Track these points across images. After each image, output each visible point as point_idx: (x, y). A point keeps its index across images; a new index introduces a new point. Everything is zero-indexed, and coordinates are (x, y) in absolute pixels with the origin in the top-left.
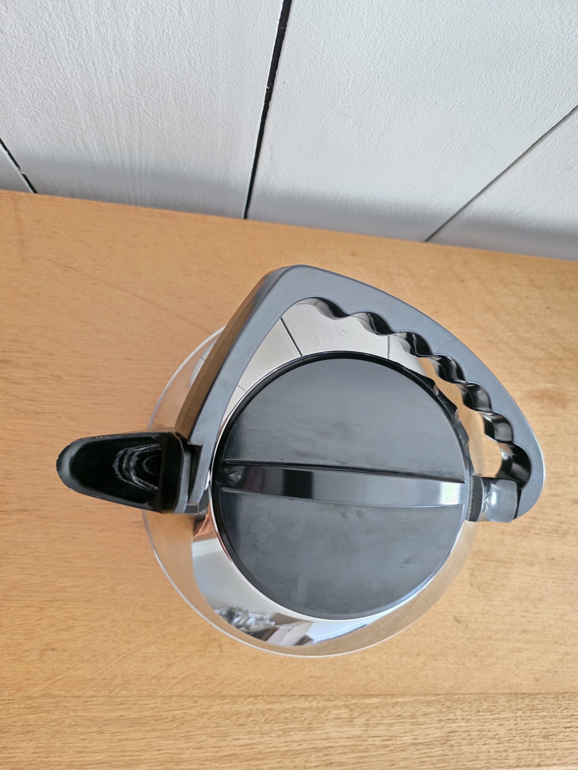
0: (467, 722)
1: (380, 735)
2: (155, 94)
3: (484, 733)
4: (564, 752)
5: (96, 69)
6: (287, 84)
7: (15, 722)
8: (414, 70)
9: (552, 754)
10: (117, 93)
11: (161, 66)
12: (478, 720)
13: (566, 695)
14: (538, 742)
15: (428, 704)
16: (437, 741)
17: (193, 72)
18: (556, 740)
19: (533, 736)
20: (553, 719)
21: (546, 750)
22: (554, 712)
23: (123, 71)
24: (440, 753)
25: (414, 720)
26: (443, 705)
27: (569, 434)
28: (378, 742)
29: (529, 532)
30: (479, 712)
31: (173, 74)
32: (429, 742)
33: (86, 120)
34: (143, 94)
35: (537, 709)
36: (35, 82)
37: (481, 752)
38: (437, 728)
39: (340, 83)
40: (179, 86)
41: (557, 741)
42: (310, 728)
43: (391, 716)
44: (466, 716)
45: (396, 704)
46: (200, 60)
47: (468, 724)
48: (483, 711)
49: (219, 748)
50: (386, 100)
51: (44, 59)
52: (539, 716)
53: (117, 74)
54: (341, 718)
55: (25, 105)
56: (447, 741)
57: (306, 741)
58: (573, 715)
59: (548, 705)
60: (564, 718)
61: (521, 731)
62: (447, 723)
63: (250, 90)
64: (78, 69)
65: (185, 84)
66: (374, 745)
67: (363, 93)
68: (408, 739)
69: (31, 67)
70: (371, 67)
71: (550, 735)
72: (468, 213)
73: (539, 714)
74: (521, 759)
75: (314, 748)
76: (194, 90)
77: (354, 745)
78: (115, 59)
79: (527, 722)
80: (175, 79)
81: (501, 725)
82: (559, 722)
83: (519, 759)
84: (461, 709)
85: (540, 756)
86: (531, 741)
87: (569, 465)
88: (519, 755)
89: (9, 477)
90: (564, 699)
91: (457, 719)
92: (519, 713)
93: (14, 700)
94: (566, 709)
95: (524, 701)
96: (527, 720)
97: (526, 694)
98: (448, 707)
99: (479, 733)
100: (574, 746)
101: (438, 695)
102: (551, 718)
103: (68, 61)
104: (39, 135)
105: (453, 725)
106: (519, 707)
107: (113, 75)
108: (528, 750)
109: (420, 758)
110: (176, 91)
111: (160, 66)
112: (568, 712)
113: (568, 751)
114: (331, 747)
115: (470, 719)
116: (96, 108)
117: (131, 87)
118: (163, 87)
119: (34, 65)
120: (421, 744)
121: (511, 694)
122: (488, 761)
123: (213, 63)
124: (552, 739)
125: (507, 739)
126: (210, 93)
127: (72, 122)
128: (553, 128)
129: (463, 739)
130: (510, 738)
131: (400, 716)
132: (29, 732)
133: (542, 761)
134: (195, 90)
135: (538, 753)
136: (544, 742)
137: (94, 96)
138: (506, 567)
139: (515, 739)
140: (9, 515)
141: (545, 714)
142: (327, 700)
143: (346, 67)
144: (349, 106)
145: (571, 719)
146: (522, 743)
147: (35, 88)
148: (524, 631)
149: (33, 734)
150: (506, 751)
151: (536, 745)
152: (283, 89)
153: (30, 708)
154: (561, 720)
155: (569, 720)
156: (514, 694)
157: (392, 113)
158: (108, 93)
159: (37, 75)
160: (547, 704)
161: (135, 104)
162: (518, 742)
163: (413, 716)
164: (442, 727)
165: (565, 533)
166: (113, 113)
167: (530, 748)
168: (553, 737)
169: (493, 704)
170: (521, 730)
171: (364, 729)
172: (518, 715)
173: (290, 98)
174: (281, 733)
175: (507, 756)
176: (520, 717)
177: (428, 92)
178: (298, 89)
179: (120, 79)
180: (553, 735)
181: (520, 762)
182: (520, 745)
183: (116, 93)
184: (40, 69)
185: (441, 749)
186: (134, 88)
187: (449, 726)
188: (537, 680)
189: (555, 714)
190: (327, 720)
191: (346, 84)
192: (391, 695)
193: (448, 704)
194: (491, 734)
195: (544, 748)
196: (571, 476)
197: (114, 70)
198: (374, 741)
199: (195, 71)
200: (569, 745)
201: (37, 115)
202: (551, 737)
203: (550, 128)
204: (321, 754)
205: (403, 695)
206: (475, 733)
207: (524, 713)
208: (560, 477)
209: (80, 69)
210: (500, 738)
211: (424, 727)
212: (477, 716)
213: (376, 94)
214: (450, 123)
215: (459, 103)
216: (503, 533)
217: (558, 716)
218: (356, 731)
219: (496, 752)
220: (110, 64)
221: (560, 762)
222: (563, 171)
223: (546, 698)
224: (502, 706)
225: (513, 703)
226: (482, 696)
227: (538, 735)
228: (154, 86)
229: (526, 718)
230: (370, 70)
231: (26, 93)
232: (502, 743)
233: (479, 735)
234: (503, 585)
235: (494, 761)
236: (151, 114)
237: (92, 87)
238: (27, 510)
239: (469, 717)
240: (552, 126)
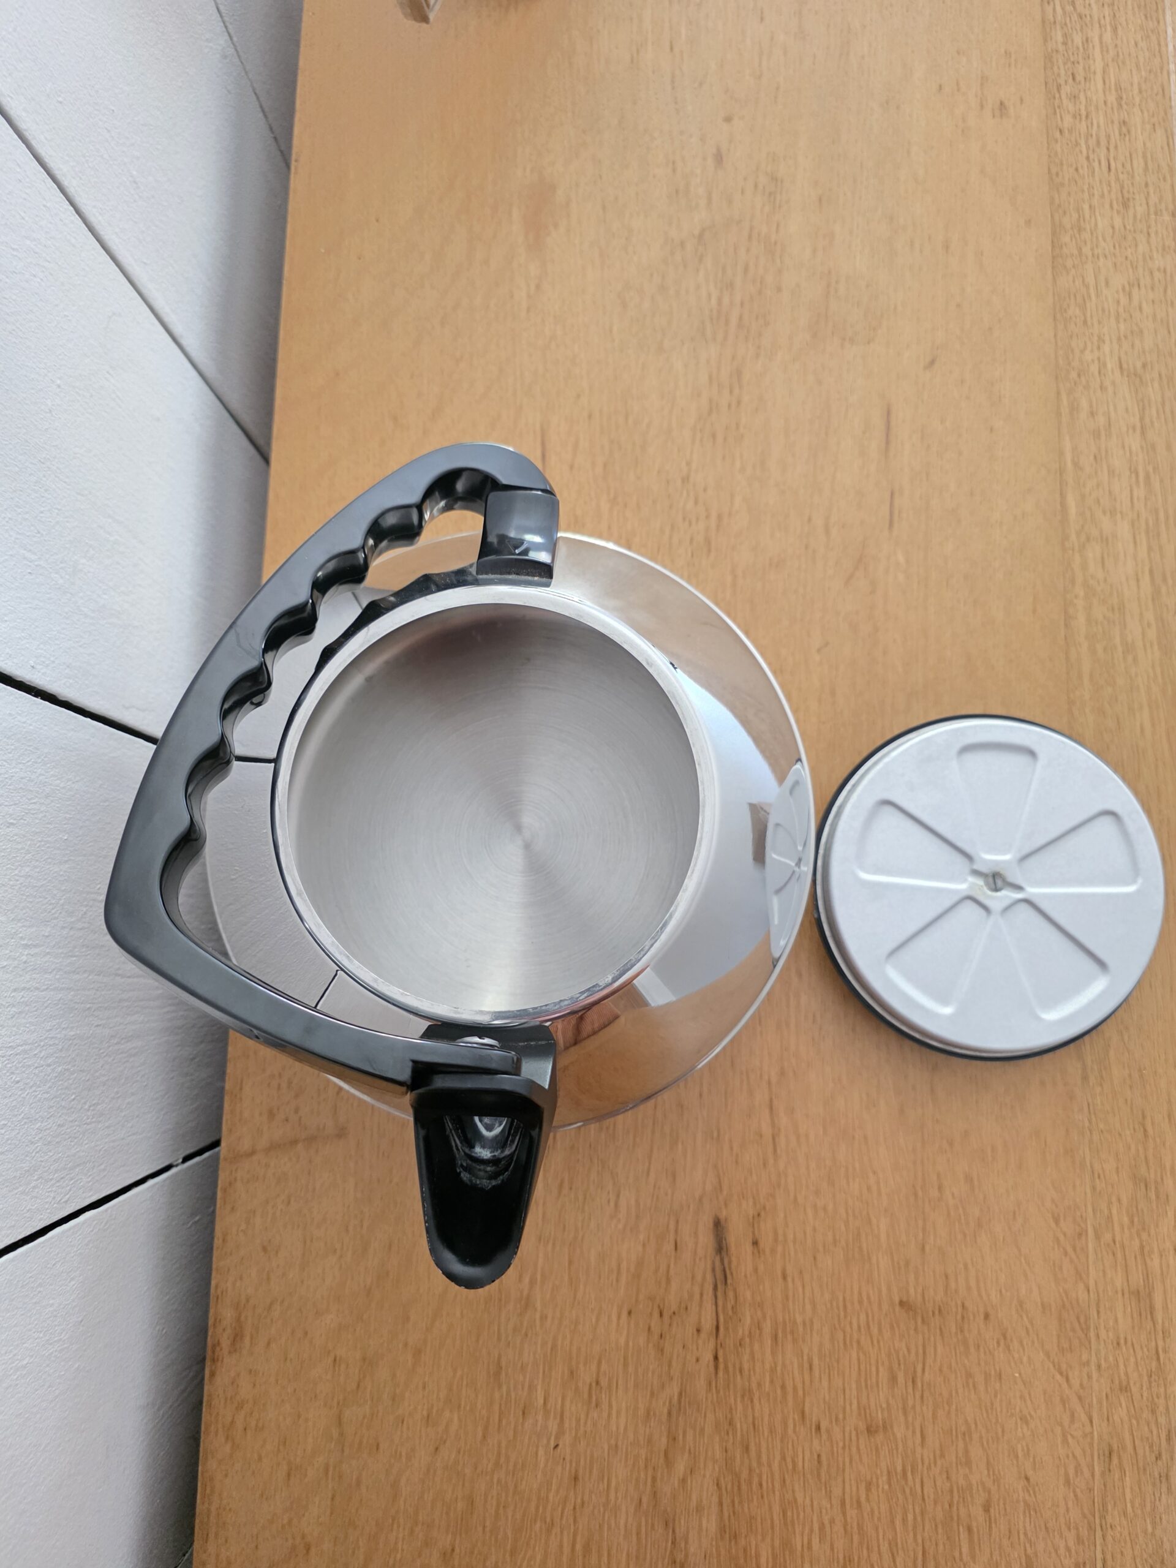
0: (1104, 342)
1: (1129, 488)
2: (55, 895)
3: (1121, 310)
4: (1151, 171)
5: (24, 989)
6: (34, 662)
7: (1126, 1100)
8: (6, 444)
9: (1154, 193)
10: (56, 961)
11: (15, 875)
12: (1099, 322)
13: (1054, 170)
14: (1135, 216)
15: (1074, 408)
16: (1136, 392)
17: (22, 821)
18: (1130, 185)
19: (1125, 227)
20: (1096, 192)
21: (1147, 204)
22: (1083, 191)
23: (25, 942)
24: (1156, 385)
25: (1103, 433)
26: (1075, 384)
27: (601, 177)
28: (1140, 492)
29: (776, 243)
30: (1085, 322)
31: (27, 857)
32: (1138, 405)
33: (97, 1026)
34: (56, 915)
35: (1079, 220)
36: (45, 1099)
37: (1155, 315)
38: (1115, 393)
39: (30, 573)
40: (43, 850)
41: (1132, 184)
42: (1119, 609)
43: (1096, 473)
44: (1092, 343)
45: (1076, 464)
46: (6, 806)
47: (1107, 338)
48: (1085, 315)
49: (1157, 760)
50: (50, 496)
51: (12, 1073)
52: (1090, 217)
53: (30, 954)
54: (1103, 558)
55: (79, 1126)
56: (1135, 375)
57: (1141, 614)
58: (1088, 158)
59: (1072, 201)
60: (1093, 172)
61: (1117, 246)
62: (1105, 375)
63: (46, 728)
64: (24, 1018)
65: (40, 839)
66: (1146, 498)
67: (42, 535)
68: (1134, 442)
69: (24, 1098)
70: (5, 518)
71: (1123, 197)
72: (210, 370)
73: (1087, 216)
74: (1164, 245)
75: (1153, 600)
76: (48, 826)
77: (1147, 532)
78: (8, 952)
79: (1100, 238)
80: (33, 856)
81: (1107, 283)
82: (1101, 181)
83: (1164, 249)
84: (1082, 352)
85: (1159, 214)
86: (1132, 229)
87: (654, 176)
88: (1158, 251)
89: (715, 1134)
90: (1060, 173)
91: (1099, 359)
92: (1086, 250)
93: (1089, 1104)
94: (1077, 170)
95: (1066, 244)
96: (1097, 238)
97: (1052, 242)
98: (1079, 376)
99: (1121, 320)
100: (1140, 154)
101: (1058, 393)
102: (1093, 195)
103: (14, 1034)
104: (123, 1114)
105: (1109, 366)
106: (1076, 252)
107: (31, 962)
108: (1149, 234)
109: (1165, 420)
110: (50, 858)
111: (17, 878)
112: (1082, 167)
113: (1150, 162)
114: (1151, 572)
115: (1099, 337)
116: (79, 1003)
117: (46, 934)
118: (46, 879)
119: (20, 1092)
120: (1142, 419)
121: (1053, 268)
122: (1169, 303)
123: (10, 785)
124: (1128, 192)
125: (1131, 271)
126: (52, 799)
127: (101, 1051)
128: (78, 211)
129: (1133, 346)
130: (1129, 266)
131: (1095, 457)
132: (1141, 1076)
133: (1167, 209)
134: (48, 823)
135: (1153, 217)
136: (1134, 207)
137: (61, 1001)
138: (837, 282)
139: (1130, 256)
140: (779, 1130)
141: (1086, 207)
142: (1073, 582)
143: (7, 560)
144: (61, 563)
145: (1094, 160)
146: (1136, 246)
147: (54, 1100)
148: (947, 247)
149: (1145, 1069)
150: (1151, 273)
151: (1140, 221)
152: (42, 671)
153: (1102, 1077)
154: (1097, 178)
155: (1096, 164)
156: (1053, 262)
157: (68, 489)
158: (57, 977)
159: (35, 1091)
160: (1069, 203)
161: (72, 933)
162: (1136, 251)
163: (1096, 434)
164: (1113, 383)
165: (774, 179)
166: (86, 975)
167: (1145, 230)
168: (1125, 192)
169: (1072, 297)
170: (1114, 247)
171: (1119, 516)
172: (1090, 254)
173: (53, 662)
174: (1130, 658)
175: (1159, 270)
176: (1092, 249)
177: (36, 423)
178: (42, 646)
179: (36, 950)
180: (1122, 192)
181: (1169, 247)
182: (1141, 248)
183: (57, 963)
184: (26, 1084)
185: (1150, 384)
186: (49, 929)
187: (1110, 373)
188: (1028, 222)
189: (1086, 187)
190: (1105, 580)
191: (31, 562)
192: (1061, 474)
193: (1074, 375)
194: (1124, 300)
195: (1145, 206)
196: (674, 170)
197: (24, 958)
198: (1138, 499)
199: (21, 819)
200: (1138, 164)
201: (93, 1110)
202: (1126, 195)
203: (77, 216)
204: (1164, 590)
205: (1061, 453)
206: (1122, 327)
207: (1086, 243)
208: (677, 192)
209: (24, 1015)
210: (1129, 284)
211: (1113, 414)
212: (1093, 325)
213: (42, 512)
214: (78, 390)
215: (49, 372)
216: (779, 289)
217: (1089, 184)
218: (1124, 530)
219: (1153, 289)
220: (16, 962)
221: (1168, 177)
222: (140, 194)
223: (1059, 206)
224: (1074, 281)
225: (1069, 263)
226: (1058, 316)
227: (1123, 218)
228: (44, 894)
229: (1095, 239)
230: (10, 519)
231: (61, 1119)
232: (1138, 280)
233: (1125, 320)
234: (867, 286)
235: (1169, 292)
236: (85, 909)
237: (49, 1002)
238: (771, 1100)
239: (1095, 338)
240: (74, 212)
